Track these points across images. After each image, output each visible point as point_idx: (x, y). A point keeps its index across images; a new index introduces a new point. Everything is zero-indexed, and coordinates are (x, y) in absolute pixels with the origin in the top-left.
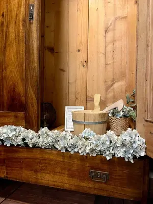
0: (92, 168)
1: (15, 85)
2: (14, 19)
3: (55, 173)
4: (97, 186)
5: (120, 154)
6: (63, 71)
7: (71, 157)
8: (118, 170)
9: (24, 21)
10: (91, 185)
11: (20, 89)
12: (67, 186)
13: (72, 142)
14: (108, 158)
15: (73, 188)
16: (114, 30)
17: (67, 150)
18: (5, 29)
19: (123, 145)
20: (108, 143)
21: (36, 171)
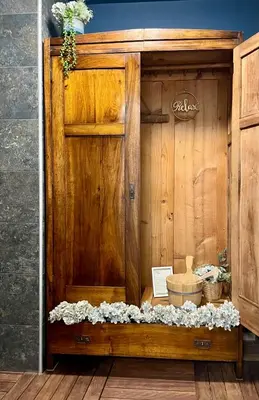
0: (197, 337)
1: (113, 260)
2: (112, 195)
3: (162, 345)
4: (201, 353)
5: (220, 324)
6: (146, 223)
7: (177, 329)
8: (218, 338)
9: (124, 197)
10: (196, 353)
11: (120, 263)
12: (174, 356)
13: (177, 316)
14: (210, 328)
15: (180, 357)
16: (203, 181)
17: (174, 324)
18: (101, 203)
19: (222, 317)
20: (209, 315)
21: (144, 345)
